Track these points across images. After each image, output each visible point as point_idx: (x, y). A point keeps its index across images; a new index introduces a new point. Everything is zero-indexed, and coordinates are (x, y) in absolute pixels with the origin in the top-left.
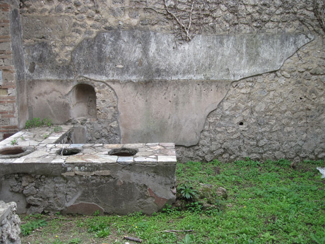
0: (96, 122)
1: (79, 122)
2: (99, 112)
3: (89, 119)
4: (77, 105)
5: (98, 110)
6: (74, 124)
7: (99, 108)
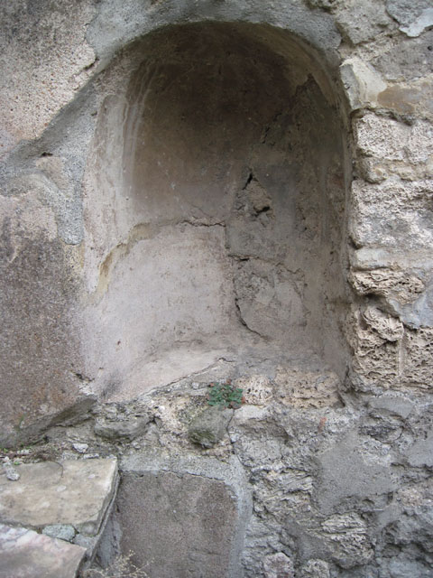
0: (342, 419)
1: (167, 412)
2: (384, 324)
3: (256, 385)
4: (137, 249)
5: (373, 297)
6: (115, 441)
7: (382, 281)
